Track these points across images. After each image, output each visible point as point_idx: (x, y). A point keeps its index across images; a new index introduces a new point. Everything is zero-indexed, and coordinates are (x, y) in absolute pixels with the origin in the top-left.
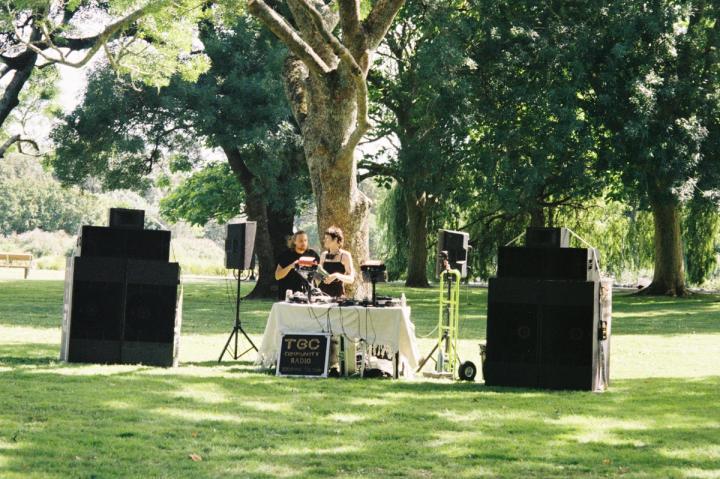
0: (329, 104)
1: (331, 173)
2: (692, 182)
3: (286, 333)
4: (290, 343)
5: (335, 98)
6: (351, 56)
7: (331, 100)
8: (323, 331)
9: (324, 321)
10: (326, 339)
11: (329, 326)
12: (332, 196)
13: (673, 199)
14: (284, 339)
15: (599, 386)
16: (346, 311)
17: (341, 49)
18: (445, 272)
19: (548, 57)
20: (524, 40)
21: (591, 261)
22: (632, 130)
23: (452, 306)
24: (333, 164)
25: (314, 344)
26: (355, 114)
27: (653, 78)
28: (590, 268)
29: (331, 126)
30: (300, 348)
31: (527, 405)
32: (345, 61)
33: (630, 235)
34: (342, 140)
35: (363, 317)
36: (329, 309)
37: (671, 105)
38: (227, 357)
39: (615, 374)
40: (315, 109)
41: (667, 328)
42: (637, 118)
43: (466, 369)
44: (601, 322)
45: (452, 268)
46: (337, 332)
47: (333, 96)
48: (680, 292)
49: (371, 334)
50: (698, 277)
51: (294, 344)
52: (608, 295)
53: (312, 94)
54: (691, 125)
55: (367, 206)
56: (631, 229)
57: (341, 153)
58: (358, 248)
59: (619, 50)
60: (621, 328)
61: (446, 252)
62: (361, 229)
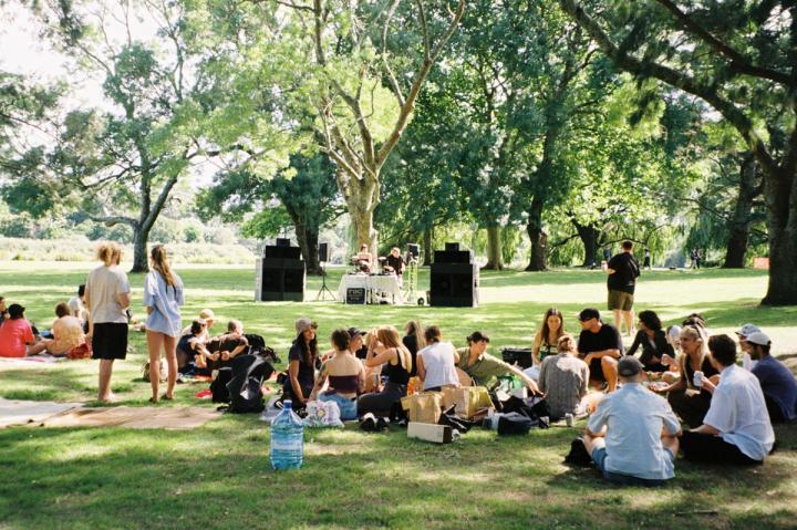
1: (362, 221)
2: (507, 216)
3: (348, 287)
4: (350, 291)
8: (363, 286)
9: (364, 282)
10: (365, 289)
11: (366, 284)
12: (362, 231)
13: (497, 224)
14: (347, 290)
15: (475, 305)
16: (372, 278)
19: (439, 158)
20: (427, 151)
21: (471, 256)
22: (479, 194)
24: (362, 218)
25: (360, 291)
27: (488, 168)
28: (471, 259)
29: (361, 202)
30: (354, 293)
31: (449, 312)
34: (367, 208)
35: (379, 280)
36: (365, 277)
37: (497, 181)
38: (320, 299)
39: (481, 301)
40: (353, 194)
41: (497, 284)
42: (481, 187)
43: (420, 301)
44: (476, 281)
46: (369, 286)
47: (363, 189)
48: (500, 268)
50: (508, 260)
51: (352, 292)
52: (478, 269)
53: (352, 188)
54: (506, 190)
57: (366, 213)
59: (472, 154)
60: (484, 284)
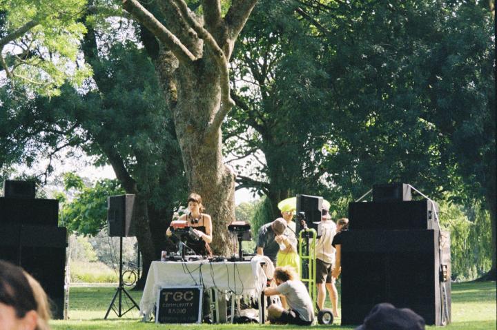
0: (196, 88)
1: (200, 149)
3: (163, 287)
4: (167, 296)
5: (202, 83)
6: (214, 40)
7: (198, 85)
8: (196, 285)
9: (196, 275)
10: (199, 291)
11: (201, 280)
12: (201, 170)
14: (161, 292)
16: (216, 265)
17: (203, 33)
18: (303, 230)
21: (430, 212)
23: (310, 262)
24: (201, 141)
25: (189, 296)
26: (219, 96)
28: (430, 218)
29: (198, 108)
30: (175, 300)
32: (208, 43)
33: (471, 236)
34: (209, 119)
35: (231, 271)
36: (201, 264)
43: (324, 316)
44: (442, 266)
45: (309, 227)
46: (209, 285)
47: (200, 81)
49: (239, 286)
51: (170, 297)
53: (182, 82)
55: (233, 178)
56: (471, 232)
57: (208, 131)
58: (226, 215)
61: (303, 213)
62: (228, 199)
